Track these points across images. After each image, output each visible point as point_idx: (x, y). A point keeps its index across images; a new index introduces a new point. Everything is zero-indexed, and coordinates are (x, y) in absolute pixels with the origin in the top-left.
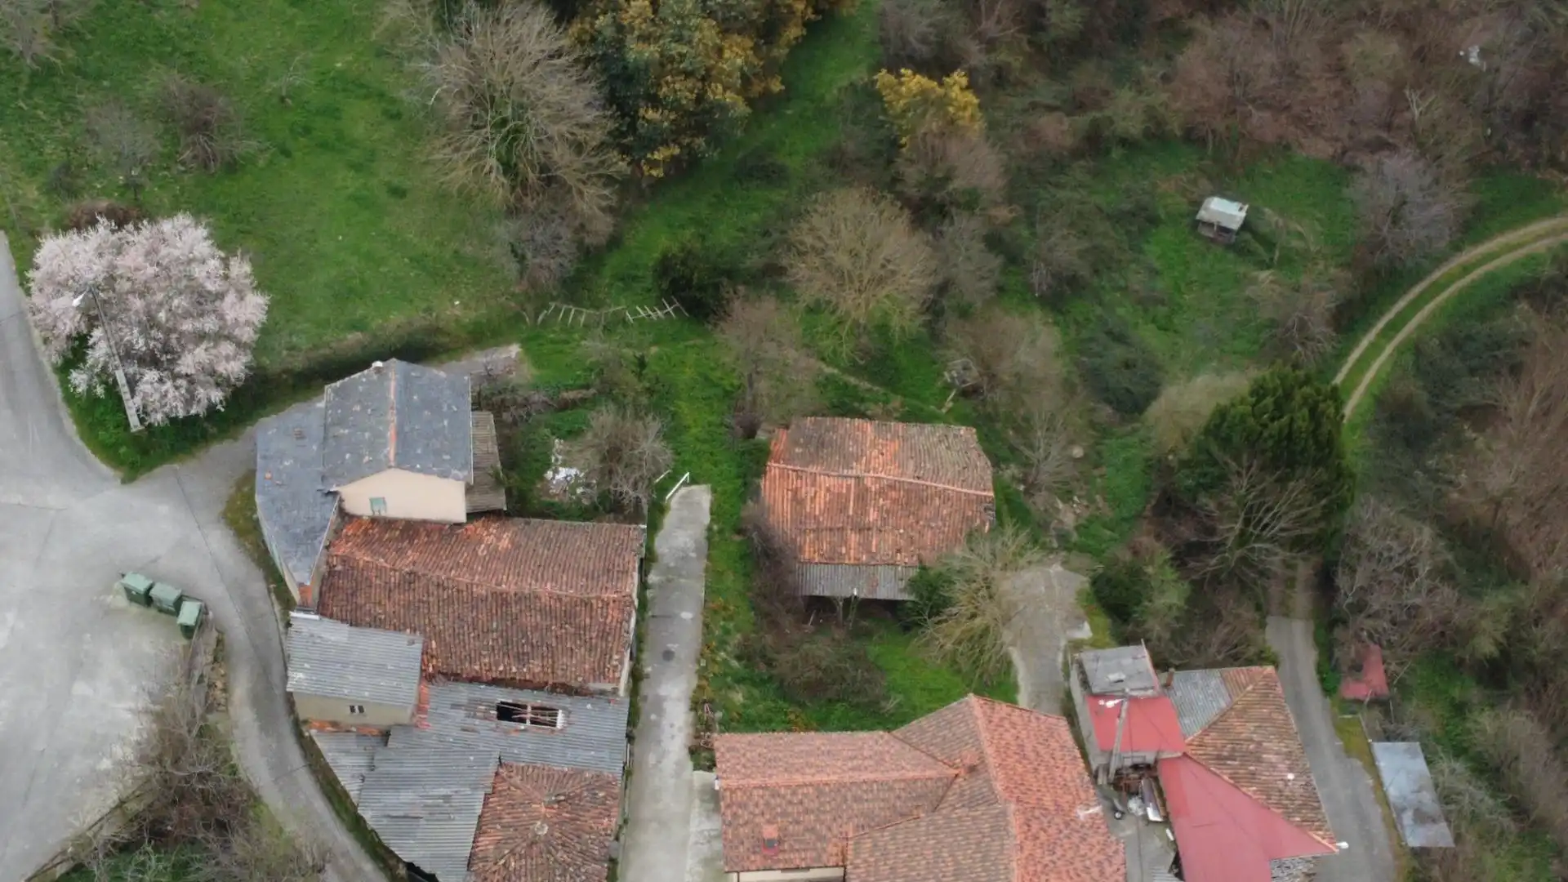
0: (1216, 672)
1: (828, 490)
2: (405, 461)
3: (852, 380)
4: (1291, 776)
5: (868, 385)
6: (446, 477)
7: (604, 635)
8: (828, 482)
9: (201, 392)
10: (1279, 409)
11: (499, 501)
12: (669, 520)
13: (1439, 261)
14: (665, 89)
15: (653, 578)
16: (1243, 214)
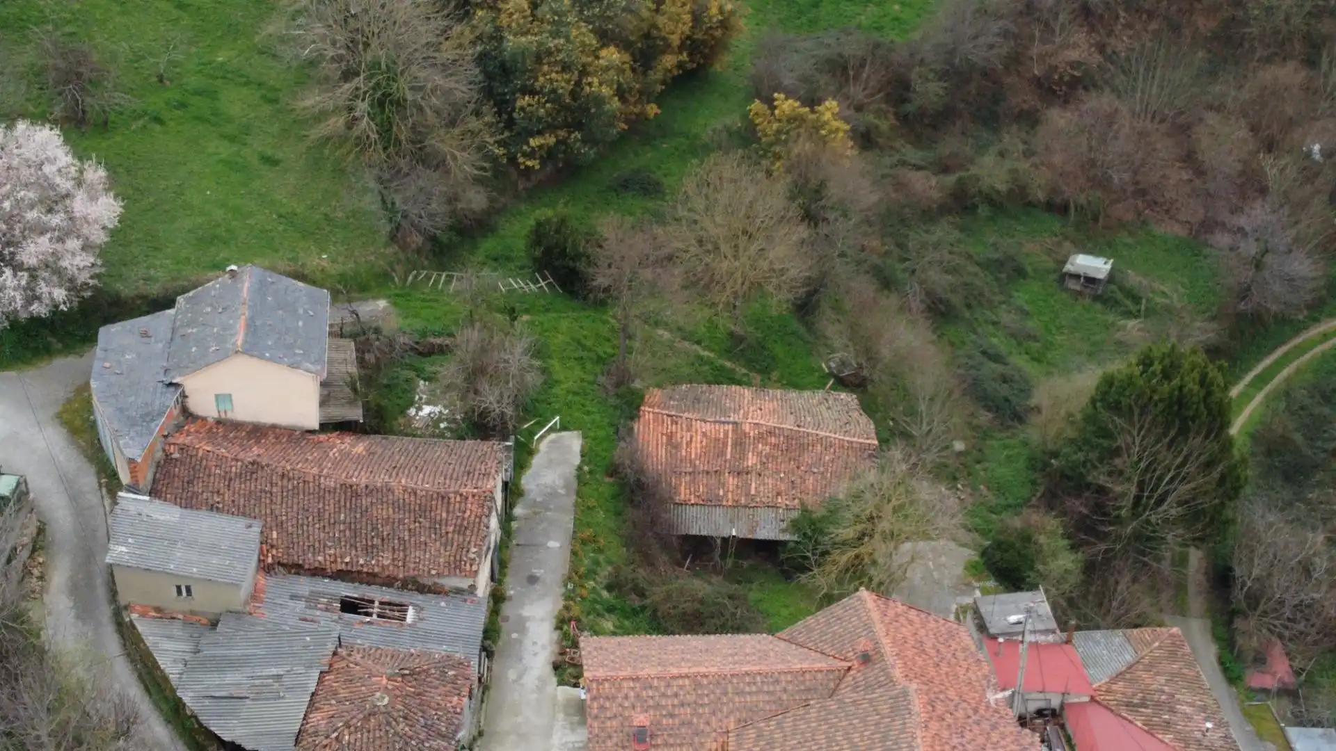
0: (1119, 632)
1: (704, 434)
2: (252, 349)
3: (728, 364)
4: (1209, 725)
5: (744, 371)
6: (297, 368)
7: (461, 530)
8: (707, 427)
9: (43, 288)
10: (1167, 375)
11: (356, 414)
12: (536, 461)
13: (1297, 332)
14: (541, 79)
15: (518, 511)
16: (1108, 267)
